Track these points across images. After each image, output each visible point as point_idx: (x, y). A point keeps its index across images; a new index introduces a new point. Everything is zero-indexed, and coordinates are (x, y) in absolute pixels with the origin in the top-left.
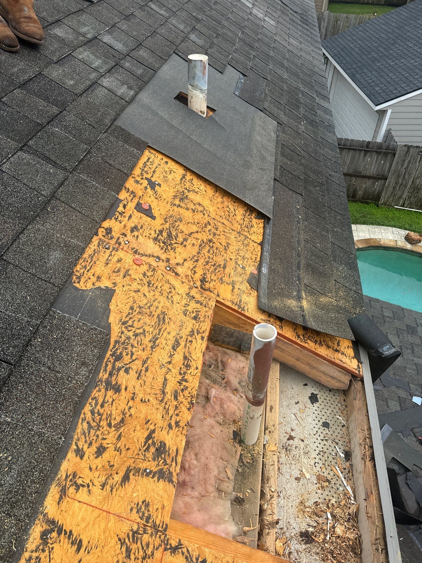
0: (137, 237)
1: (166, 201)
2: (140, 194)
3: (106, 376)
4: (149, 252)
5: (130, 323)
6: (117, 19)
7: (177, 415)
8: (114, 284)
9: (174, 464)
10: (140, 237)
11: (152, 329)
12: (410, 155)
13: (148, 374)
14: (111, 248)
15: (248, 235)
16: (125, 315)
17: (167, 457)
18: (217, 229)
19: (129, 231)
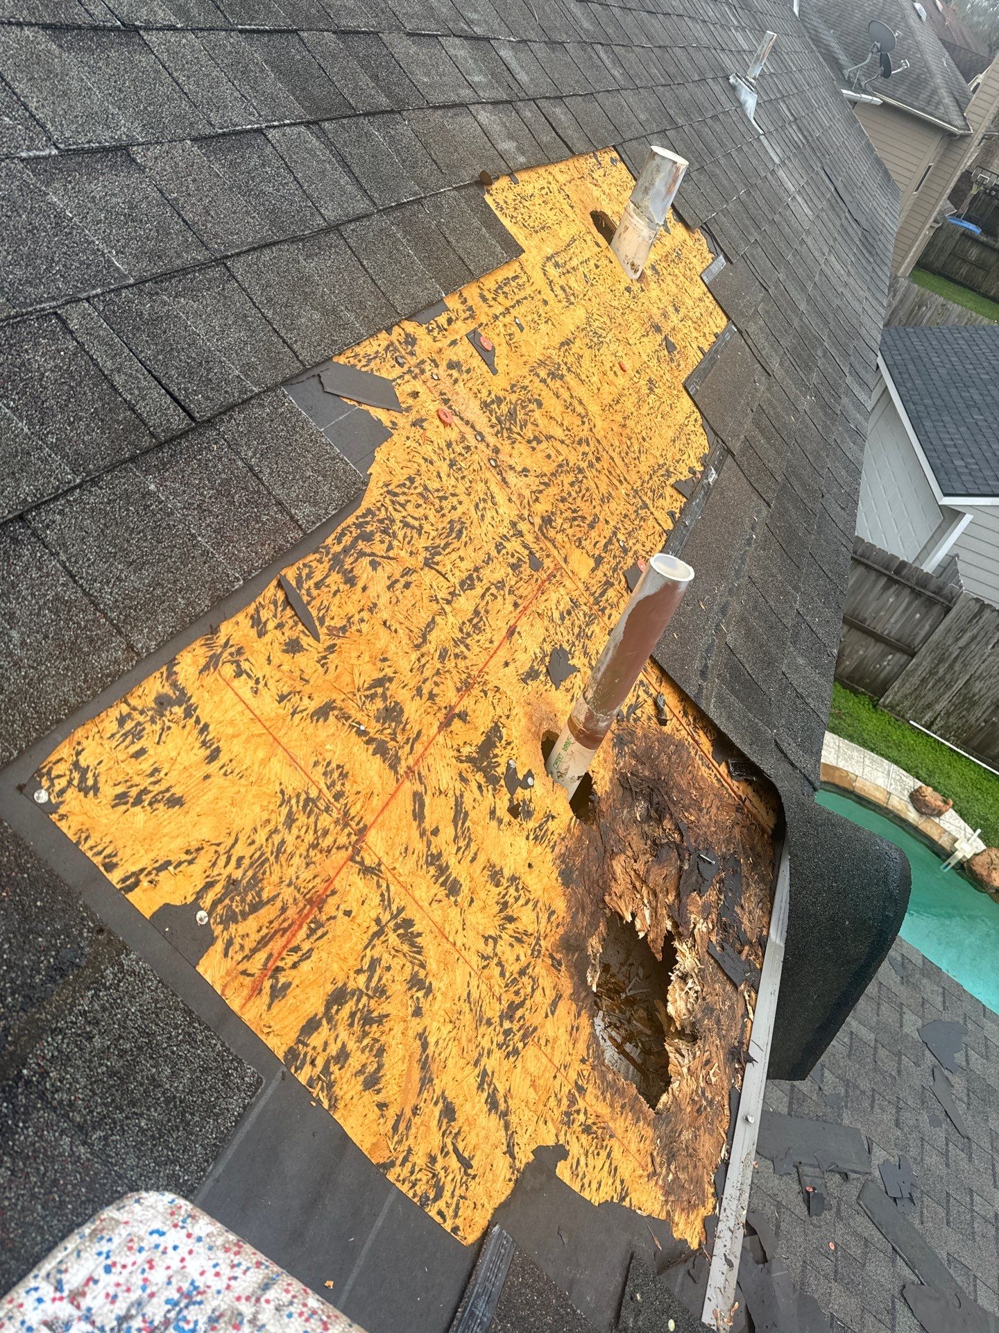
0: (456, 381)
1: (524, 359)
2: (484, 320)
3: (338, 548)
4: (468, 415)
5: (402, 499)
6: (532, 35)
7: (436, 684)
8: (394, 423)
9: (407, 748)
10: (461, 383)
11: (433, 534)
12: (981, 622)
13: (407, 593)
14: (406, 368)
15: (650, 506)
16: (395, 483)
17: (399, 731)
18: (598, 459)
19: (445, 363)
